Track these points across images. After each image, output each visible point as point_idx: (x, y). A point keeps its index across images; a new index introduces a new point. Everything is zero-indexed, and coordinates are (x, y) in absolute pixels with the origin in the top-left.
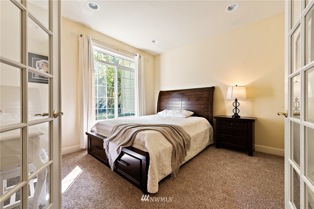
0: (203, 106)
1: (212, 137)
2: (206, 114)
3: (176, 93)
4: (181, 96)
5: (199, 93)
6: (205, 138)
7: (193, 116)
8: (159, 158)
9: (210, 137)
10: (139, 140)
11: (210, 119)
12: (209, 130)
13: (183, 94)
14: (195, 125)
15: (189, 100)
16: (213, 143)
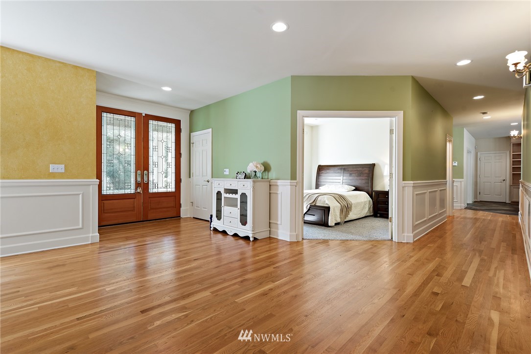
0: (364, 181)
1: (371, 209)
2: (366, 188)
3: (336, 168)
4: (342, 171)
5: (360, 169)
6: (364, 208)
7: (354, 190)
8: (334, 210)
9: (370, 208)
10: (320, 201)
11: (370, 193)
12: (368, 202)
13: (344, 169)
14: (356, 196)
15: (351, 175)
16: (372, 214)
